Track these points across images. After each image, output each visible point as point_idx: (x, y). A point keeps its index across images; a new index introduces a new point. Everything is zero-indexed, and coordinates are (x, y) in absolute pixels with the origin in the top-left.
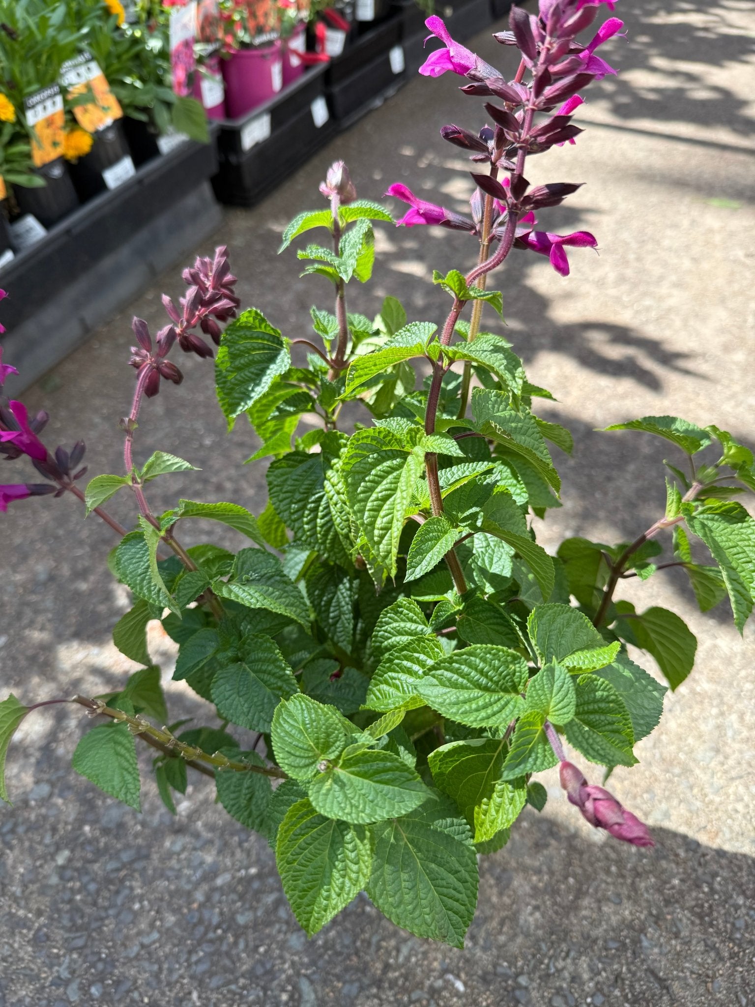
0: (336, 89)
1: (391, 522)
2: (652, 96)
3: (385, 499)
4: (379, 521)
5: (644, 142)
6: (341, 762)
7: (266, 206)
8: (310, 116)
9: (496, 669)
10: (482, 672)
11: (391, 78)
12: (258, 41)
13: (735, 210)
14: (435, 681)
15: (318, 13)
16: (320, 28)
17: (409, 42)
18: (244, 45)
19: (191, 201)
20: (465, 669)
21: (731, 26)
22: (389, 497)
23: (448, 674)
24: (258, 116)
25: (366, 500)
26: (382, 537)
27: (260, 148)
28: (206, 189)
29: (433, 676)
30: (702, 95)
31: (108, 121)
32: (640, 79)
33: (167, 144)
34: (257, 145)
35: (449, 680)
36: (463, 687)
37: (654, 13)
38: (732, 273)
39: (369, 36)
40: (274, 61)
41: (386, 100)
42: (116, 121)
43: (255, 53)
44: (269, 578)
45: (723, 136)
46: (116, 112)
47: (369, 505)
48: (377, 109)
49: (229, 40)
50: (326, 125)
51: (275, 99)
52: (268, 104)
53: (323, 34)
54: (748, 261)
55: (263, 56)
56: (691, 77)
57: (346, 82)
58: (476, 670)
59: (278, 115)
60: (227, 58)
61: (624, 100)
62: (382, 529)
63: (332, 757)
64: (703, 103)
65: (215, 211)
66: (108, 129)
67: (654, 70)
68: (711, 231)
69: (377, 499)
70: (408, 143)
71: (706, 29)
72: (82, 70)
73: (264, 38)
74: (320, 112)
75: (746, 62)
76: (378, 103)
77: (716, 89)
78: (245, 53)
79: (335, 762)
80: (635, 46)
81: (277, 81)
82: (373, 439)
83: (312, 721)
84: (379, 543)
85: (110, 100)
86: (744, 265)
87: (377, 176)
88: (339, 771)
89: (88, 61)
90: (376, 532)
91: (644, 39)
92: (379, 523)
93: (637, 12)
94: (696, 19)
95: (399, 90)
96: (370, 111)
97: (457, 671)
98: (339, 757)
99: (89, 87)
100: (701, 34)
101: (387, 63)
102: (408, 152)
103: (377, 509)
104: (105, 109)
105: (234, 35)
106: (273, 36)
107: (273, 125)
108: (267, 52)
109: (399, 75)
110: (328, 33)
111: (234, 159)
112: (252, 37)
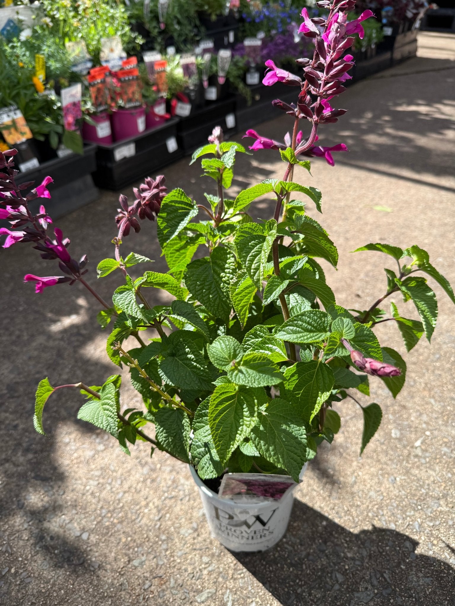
0: (184, 134)
1: (259, 266)
2: (374, 148)
3: (255, 256)
4: (253, 265)
6: (242, 363)
8: (165, 147)
9: (315, 321)
10: (309, 323)
11: (226, 130)
12: (128, 106)
13: (389, 213)
14: (285, 333)
15: (173, 95)
16: (174, 102)
17: (239, 113)
18: (120, 107)
19: (77, 184)
20: (300, 323)
21: (443, 114)
22: (258, 254)
23: (291, 328)
24: (127, 144)
25: (247, 256)
26: (255, 273)
27: (125, 160)
28: (89, 179)
29: (284, 331)
31: (24, 139)
33: (63, 153)
35: (292, 330)
36: (299, 332)
37: (400, 105)
39: (213, 106)
40: (139, 116)
42: (28, 140)
43: (126, 112)
44: (189, 314)
46: (29, 135)
47: (248, 258)
49: (113, 104)
50: (175, 152)
51: (139, 136)
52: (133, 138)
55: (131, 114)
57: (191, 131)
58: (306, 322)
59: (140, 143)
60: (111, 113)
62: (255, 269)
63: (237, 361)
65: (94, 191)
66: (23, 143)
69: (252, 256)
71: (426, 115)
72: (12, 114)
73: (132, 105)
74: (172, 145)
78: (121, 111)
79: (239, 364)
80: (379, 122)
81: (141, 127)
82: (249, 228)
83: (226, 346)
84: (254, 275)
85: (26, 130)
88: (242, 368)
89: (15, 110)
90: (252, 271)
91: (387, 118)
92: (253, 266)
93: (390, 104)
94: (423, 109)
97: (297, 326)
98: (241, 361)
99: (14, 122)
100: (422, 117)
101: (224, 122)
103: (252, 261)
104: (23, 134)
105: (116, 103)
106: (137, 104)
107: (137, 149)
108: (134, 111)
109: (231, 129)
110: (180, 105)
111: (109, 165)
112: (125, 104)
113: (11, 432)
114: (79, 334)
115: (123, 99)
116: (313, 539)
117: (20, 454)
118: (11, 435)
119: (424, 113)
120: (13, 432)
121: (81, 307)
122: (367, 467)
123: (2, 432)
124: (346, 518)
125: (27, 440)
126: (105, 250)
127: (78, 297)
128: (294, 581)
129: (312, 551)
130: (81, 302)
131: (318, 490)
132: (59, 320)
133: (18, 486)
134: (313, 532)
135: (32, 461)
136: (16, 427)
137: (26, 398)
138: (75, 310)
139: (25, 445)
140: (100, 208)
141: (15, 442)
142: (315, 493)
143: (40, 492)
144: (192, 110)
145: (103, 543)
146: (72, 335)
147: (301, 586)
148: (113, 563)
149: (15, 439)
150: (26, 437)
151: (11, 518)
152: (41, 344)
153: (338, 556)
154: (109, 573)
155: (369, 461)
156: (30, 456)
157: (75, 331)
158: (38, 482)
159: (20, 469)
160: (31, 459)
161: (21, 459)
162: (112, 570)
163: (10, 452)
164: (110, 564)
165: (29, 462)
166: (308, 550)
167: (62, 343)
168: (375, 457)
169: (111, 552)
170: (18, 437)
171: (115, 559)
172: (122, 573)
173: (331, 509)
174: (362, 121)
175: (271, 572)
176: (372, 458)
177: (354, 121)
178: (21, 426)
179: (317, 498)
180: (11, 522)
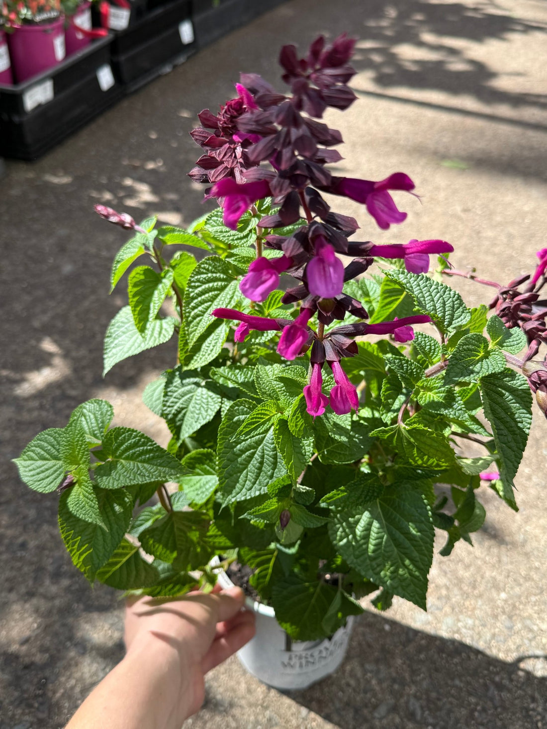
0: (122, 58)
2: (414, 68)
5: (397, 108)
7: (48, 161)
8: (96, 81)
11: (179, 47)
12: (38, 18)
13: (464, 170)
16: (103, 6)
17: (198, 18)
18: (26, 21)
24: (41, 82)
27: (42, 109)
30: (458, 66)
32: (407, 52)
34: (40, 106)
38: (447, 226)
40: (57, 34)
41: (175, 67)
43: (37, 28)
45: (468, 102)
48: (167, 75)
49: (13, 16)
50: (111, 90)
51: (58, 67)
52: (50, 71)
53: (107, 11)
54: (463, 215)
55: (45, 31)
56: (453, 52)
57: (132, 53)
59: (60, 80)
60: (11, 32)
61: (387, 70)
64: (459, 74)
67: (420, 44)
68: (437, 188)
70: (187, 107)
73: (44, 16)
74: (106, 78)
75: (504, 39)
76: (167, 69)
77: (472, 62)
78: (27, 28)
80: (409, 23)
81: (60, 52)
86: (459, 218)
87: (153, 136)
91: (419, 17)
95: (188, 58)
96: (159, 77)
100: (470, 14)
101: (177, 35)
102: (185, 114)
105: (18, 13)
106: (54, 14)
107: (57, 89)
108: (48, 27)
109: (189, 45)
110: (113, 11)
111: (16, 119)
112: (34, 14)
113: (19, 554)
114: (64, 397)
115: (28, 7)
116: (495, 617)
117: (47, 582)
118: (21, 559)
119: (472, 6)
120: (24, 553)
121: (51, 355)
122: (534, 519)
123: (4, 557)
124: (527, 584)
125: (51, 561)
126: (51, 260)
127: (39, 340)
128: (488, 669)
129: (497, 630)
130: (48, 346)
131: (483, 556)
132: (23, 380)
133: (64, 625)
134: (493, 609)
135: (73, 588)
136: (23, 546)
137: (21, 502)
138: (42, 360)
139: (50, 568)
140: (15, 192)
141: (34, 567)
142: (479, 562)
143: (103, 627)
144: (132, 20)
145: (223, 674)
146: (54, 399)
147: (497, 673)
148: (248, 696)
149: (32, 564)
150: (48, 557)
151: (74, 669)
152: (10, 420)
153: (531, 630)
154: (247, 710)
155: (535, 511)
156: (65, 582)
157: (58, 392)
158: (95, 615)
159: (57, 602)
160: (70, 586)
161: (54, 589)
162: (250, 705)
163: (30, 583)
164: (243, 698)
165: (68, 589)
166: (493, 631)
167: (44, 414)
168: (540, 505)
169: (238, 683)
170: (35, 559)
171: (249, 691)
172: (265, 704)
173: (505, 577)
174: (384, 23)
175: (456, 665)
176: (536, 506)
177: (372, 23)
178: (32, 544)
179: (484, 567)
180: (77, 675)
